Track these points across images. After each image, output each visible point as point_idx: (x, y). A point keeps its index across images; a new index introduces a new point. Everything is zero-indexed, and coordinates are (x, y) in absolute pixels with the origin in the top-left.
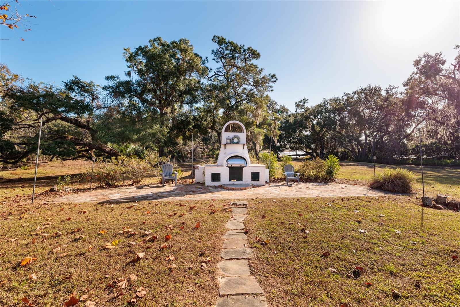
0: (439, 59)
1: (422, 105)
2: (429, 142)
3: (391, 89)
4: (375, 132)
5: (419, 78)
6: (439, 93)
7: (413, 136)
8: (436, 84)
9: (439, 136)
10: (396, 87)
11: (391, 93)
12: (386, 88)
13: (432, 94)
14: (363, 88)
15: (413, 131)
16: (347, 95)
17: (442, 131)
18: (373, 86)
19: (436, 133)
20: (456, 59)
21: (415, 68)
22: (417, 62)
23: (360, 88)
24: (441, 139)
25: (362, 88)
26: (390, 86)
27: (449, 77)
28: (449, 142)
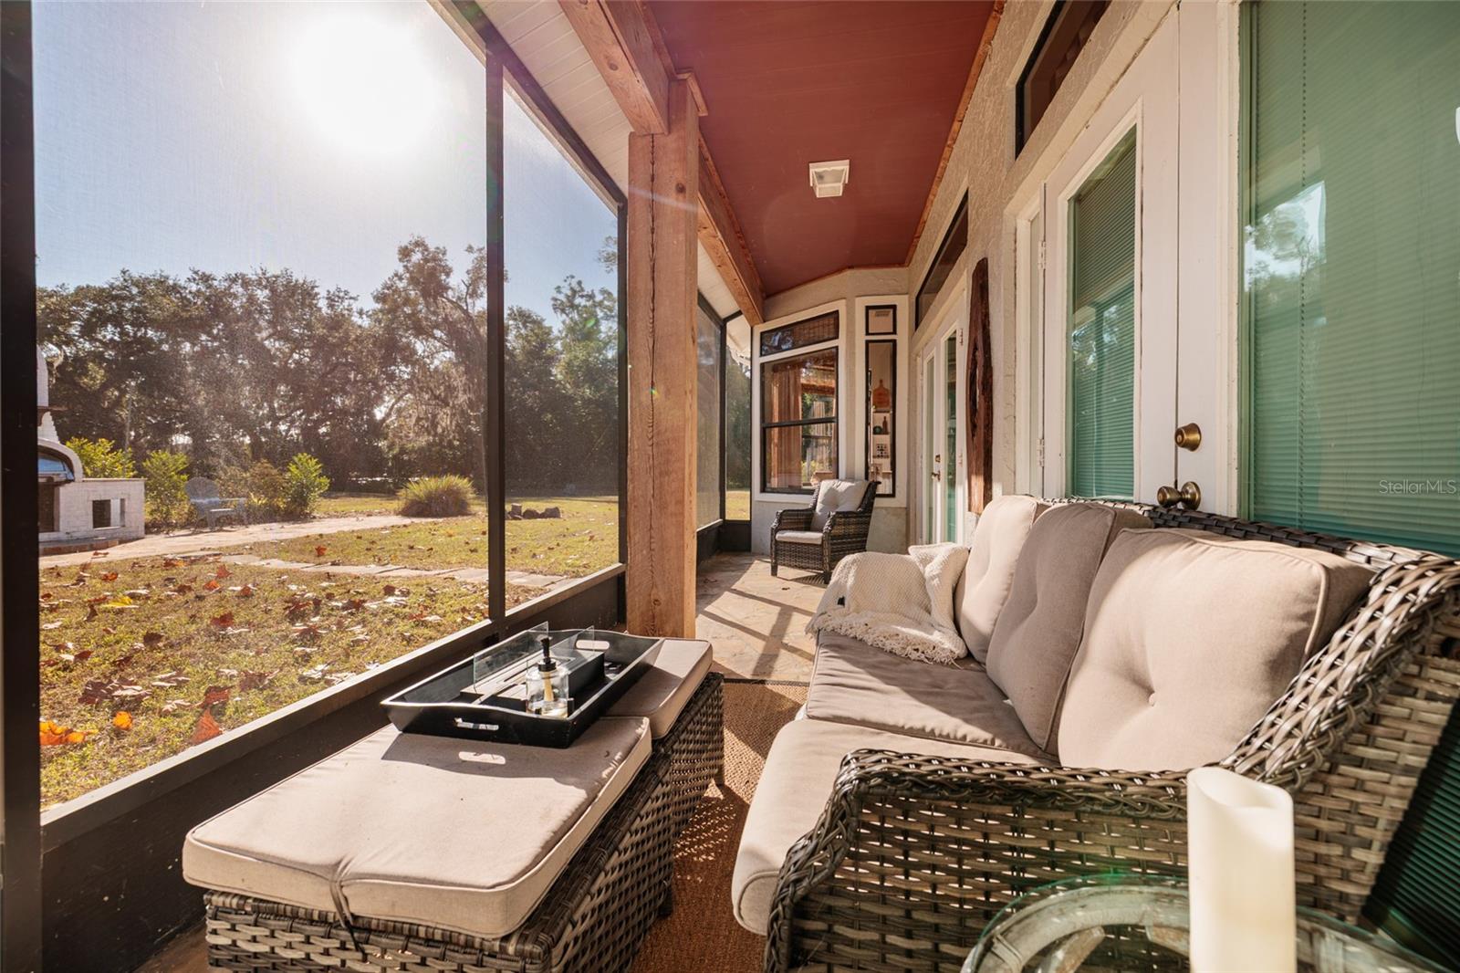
0: (441, 260)
1: (409, 357)
2: (423, 440)
3: (339, 297)
4: (299, 409)
5: (405, 290)
6: (438, 333)
7: (388, 426)
8: (435, 313)
9: (439, 430)
10: (353, 294)
11: (340, 307)
12: (329, 291)
13: (426, 333)
14: (268, 275)
15: (388, 415)
16: (206, 279)
17: (445, 420)
18: (298, 276)
19: (434, 424)
20: (468, 272)
21: (402, 264)
22: (405, 253)
23: (260, 272)
24: (442, 435)
25: (264, 274)
26: (339, 290)
27: (457, 306)
28: (456, 443)
